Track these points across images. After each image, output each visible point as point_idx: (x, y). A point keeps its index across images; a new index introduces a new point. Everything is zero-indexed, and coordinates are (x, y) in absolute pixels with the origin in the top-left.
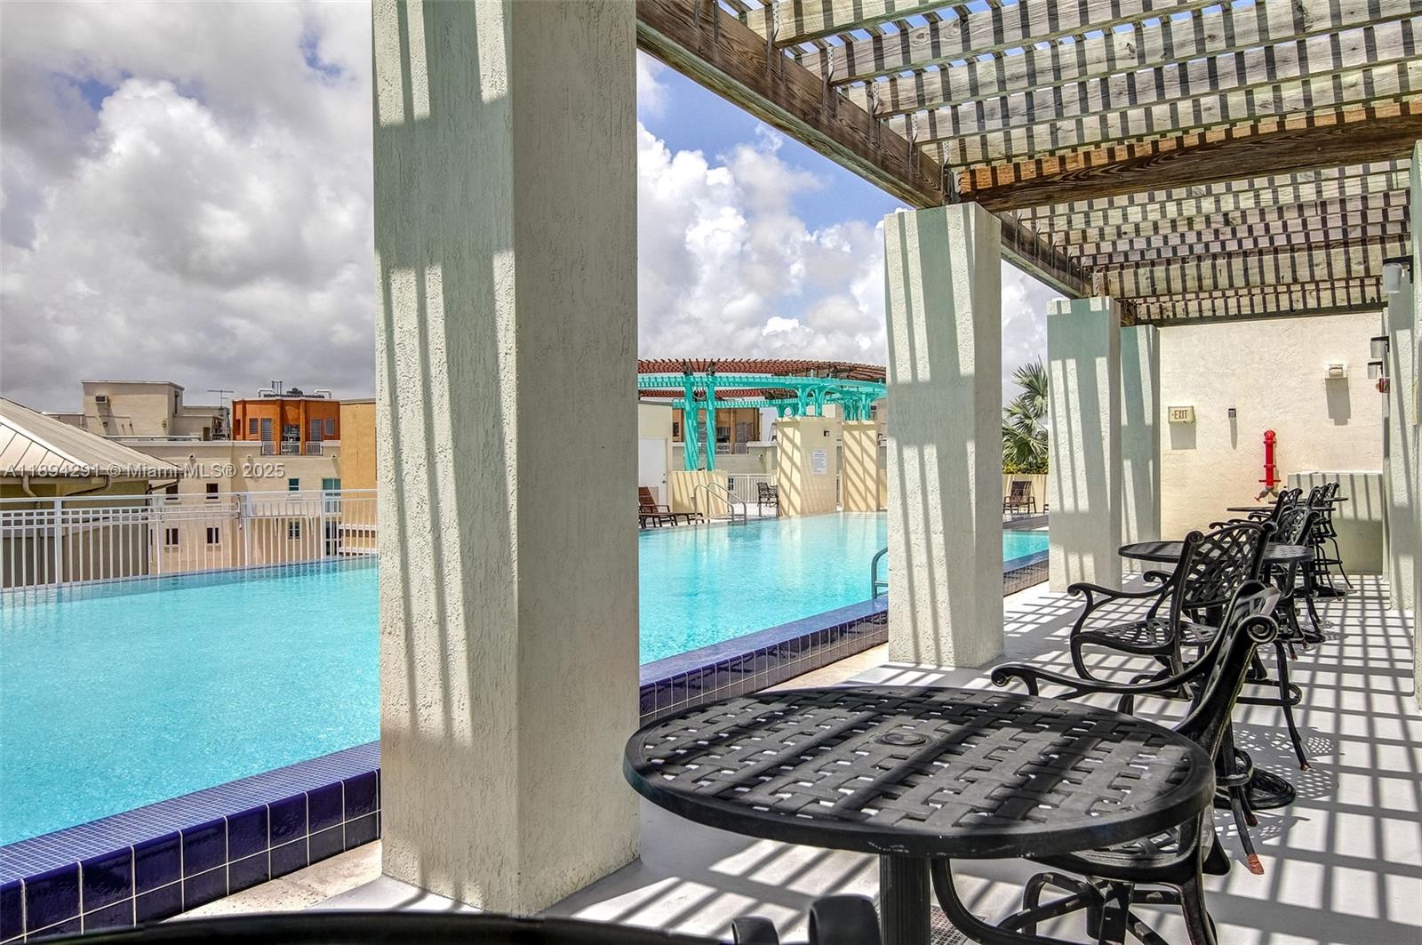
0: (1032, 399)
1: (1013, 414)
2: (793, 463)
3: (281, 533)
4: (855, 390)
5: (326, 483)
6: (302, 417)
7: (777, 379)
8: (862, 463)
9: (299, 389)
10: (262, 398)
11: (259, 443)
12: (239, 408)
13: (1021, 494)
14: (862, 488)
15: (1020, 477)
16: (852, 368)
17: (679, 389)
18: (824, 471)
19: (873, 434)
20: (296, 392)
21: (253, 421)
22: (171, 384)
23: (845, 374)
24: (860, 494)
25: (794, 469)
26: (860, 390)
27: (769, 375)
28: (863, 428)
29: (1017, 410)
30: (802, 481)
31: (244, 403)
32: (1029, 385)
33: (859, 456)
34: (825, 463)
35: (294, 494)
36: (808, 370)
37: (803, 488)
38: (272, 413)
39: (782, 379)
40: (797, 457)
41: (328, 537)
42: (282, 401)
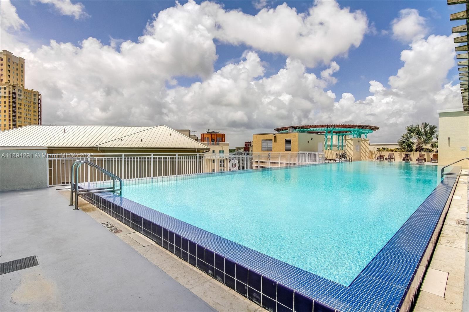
0: (410, 134)
1: (404, 137)
2: (351, 149)
3: (211, 162)
4: (363, 131)
5: (220, 151)
6: (215, 137)
7: (346, 129)
8: (365, 149)
9: (214, 131)
10: (207, 133)
11: (207, 143)
12: (202, 135)
13: (407, 157)
15: (407, 153)
16: (367, 127)
17: (324, 131)
19: (368, 142)
20: (213, 132)
21: (205, 138)
22: (189, 130)
23: (365, 128)
24: (364, 156)
25: (351, 150)
26: (365, 131)
27: (344, 128)
28: (366, 141)
29: (405, 136)
30: (353, 153)
31: (204, 134)
32: (409, 130)
33: (364, 147)
35: (214, 154)
36: (355, 127)
37: (354, 156)
38: (209, 136)
39: (347, 129)
40: (352, 148)
41: (220, 163)
42: (211, 134)
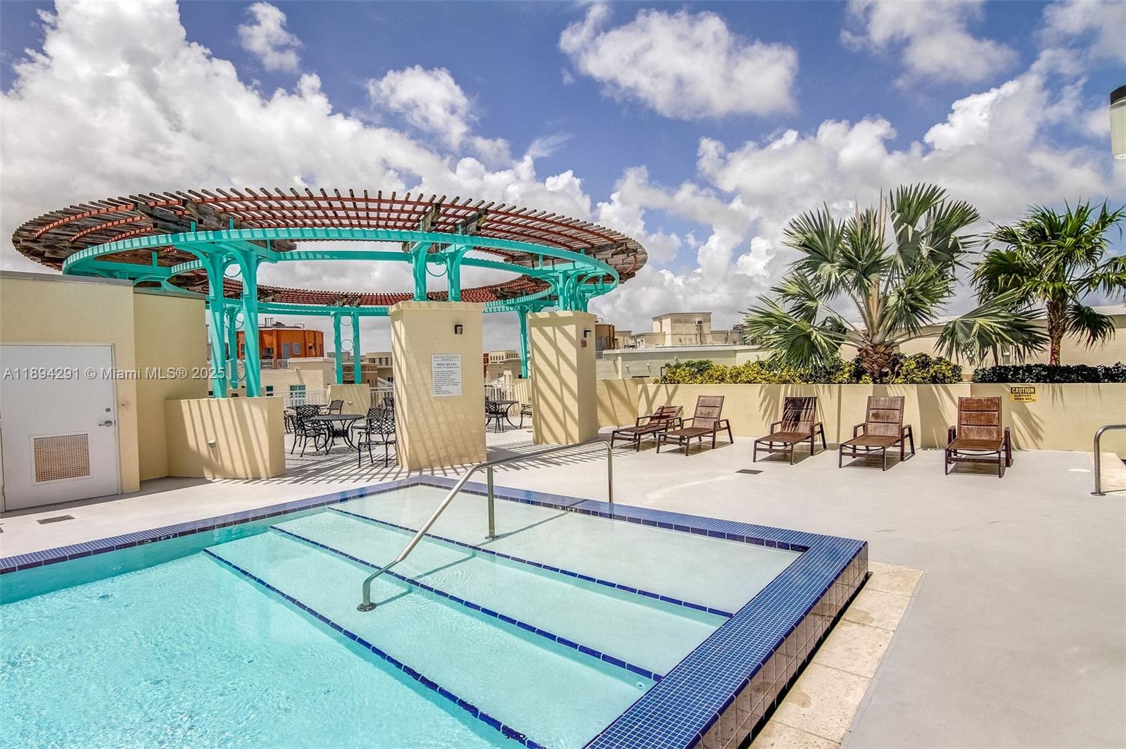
2: (403, 379)
5: (292, 387)
6: (275, 342)
8: (557, 373)
14: (559, 409)
15: (798, 390)
18: (456, 391)
19: (571, 329)
28: (558, 323)
32: (807, 246)
33: (555, 363)
34: (458, 377)
